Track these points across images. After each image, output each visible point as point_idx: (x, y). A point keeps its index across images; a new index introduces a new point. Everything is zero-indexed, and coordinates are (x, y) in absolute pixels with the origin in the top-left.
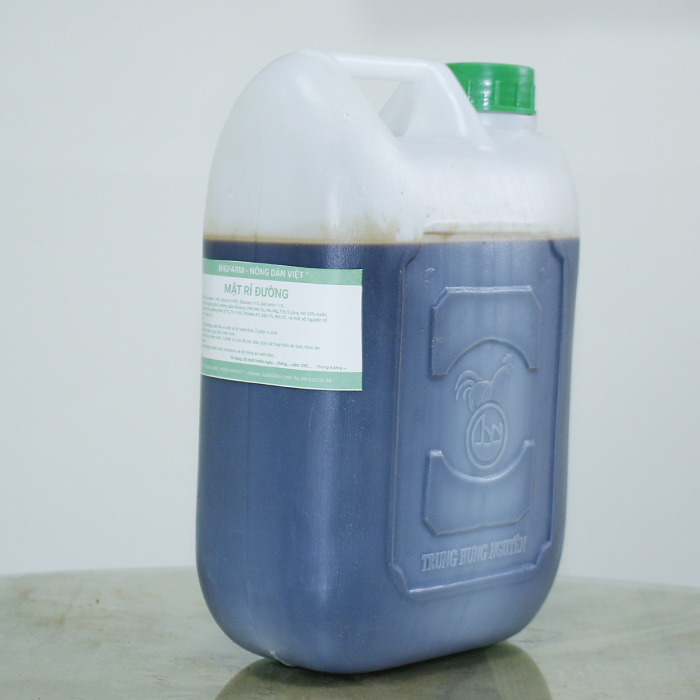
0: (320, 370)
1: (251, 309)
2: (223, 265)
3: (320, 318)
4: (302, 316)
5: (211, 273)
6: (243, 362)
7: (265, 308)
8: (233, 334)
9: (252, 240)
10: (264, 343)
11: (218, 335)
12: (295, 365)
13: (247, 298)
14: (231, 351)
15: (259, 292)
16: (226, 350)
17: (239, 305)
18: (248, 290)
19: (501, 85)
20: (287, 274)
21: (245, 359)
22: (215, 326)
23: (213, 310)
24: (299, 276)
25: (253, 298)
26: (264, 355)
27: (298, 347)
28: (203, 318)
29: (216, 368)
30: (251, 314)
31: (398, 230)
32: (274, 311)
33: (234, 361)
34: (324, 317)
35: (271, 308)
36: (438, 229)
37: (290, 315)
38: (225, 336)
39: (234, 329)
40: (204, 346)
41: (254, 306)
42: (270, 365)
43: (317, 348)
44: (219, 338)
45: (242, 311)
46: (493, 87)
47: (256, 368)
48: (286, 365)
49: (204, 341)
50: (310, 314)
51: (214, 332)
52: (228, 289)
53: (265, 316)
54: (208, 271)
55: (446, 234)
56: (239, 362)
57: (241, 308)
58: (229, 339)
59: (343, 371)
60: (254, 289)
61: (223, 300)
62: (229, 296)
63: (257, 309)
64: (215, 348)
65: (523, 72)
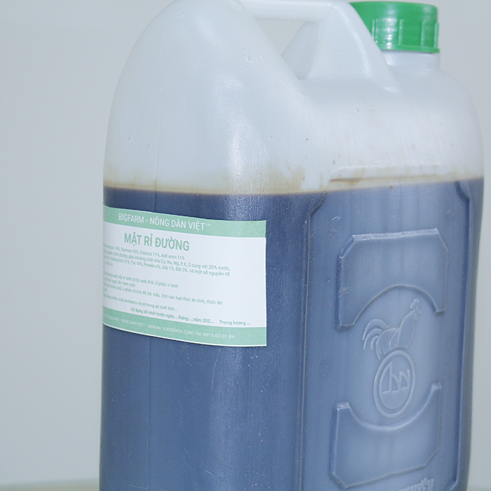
0: (222, 325)
1: (152, 260)
2: (123, 214)
3: (222, 271)
4: (204, 270)
5: (111, 222)
6: (144, 315)
7: (166, 259)
8: (134, 285)
9: (152, 189)
10: (164, 296)
11: (118, 285)
12: (197, 320)
13: (147, 249)
14: (132, 302)
15: (159, 242)
16: (126, 301)
17: (139, 256)
18: (148, 241)
19: (405, 24)
20: (187, 225)
21: (146, 312)
22: (116, 276)
23: (112, 259)
24: (200, 228)
25: (152, 249)
26: (165, 308)
27: (199, 301)
28: (104, 266)
29: (117, 319)
30: (152, 266)
31: (303, 179)
32: (175, 263)
33: (135, 313)
34: (227, 271)
35: (172, 260)
36: (344, 176)
37: (191, 268)
38: (126, 287)
39: (134, 280)
40: (104, 295)
41: (154, 258)
42: (171, 319)
43: (218, 303)
44: (120, 288)
45: (142, 262)
46: (397, 25)
47: (158, 322)
48: (187, 319)
49: (105, 290)
50: (212, 267)
51: (115, 282)
52: (127, 238)
53: (166, 268)
54: (107, 219)
55: (353, 181)
56: (140, 314)
57: (140, 259)
58: (130, 290)
59: (247, 326)
60: (154, 240)
61: (123, 250)
62: (129, 246)
63: (156, 260)
64: (115, 298)
65: (427, 10)
